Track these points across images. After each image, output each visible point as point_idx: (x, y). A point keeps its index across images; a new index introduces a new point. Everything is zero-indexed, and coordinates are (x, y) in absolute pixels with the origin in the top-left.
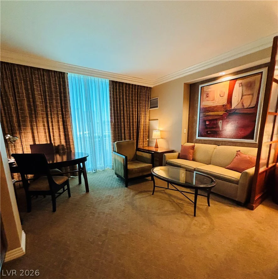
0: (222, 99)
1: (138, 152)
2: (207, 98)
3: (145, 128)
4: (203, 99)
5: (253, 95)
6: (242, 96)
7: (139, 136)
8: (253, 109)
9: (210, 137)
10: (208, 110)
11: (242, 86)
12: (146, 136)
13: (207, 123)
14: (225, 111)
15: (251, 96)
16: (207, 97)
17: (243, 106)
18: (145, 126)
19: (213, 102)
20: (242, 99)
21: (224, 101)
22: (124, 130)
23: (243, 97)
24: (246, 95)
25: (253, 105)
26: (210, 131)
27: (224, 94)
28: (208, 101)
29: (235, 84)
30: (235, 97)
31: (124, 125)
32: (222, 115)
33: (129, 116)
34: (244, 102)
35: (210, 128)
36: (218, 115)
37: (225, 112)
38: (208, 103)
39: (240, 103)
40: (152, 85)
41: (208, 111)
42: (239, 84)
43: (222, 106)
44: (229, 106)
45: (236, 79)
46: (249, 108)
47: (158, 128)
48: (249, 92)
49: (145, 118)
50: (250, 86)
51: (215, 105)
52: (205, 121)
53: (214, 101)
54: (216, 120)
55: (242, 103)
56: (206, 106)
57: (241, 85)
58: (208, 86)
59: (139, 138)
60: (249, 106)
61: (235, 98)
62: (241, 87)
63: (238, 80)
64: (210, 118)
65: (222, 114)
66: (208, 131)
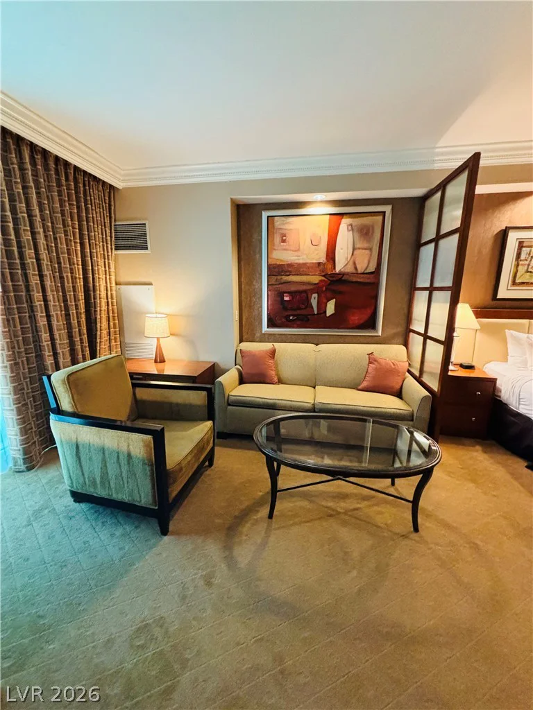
0: (316, 249)
1: (138, 390)
2: (282, 244)
3: (110, 308)
4: (273, 245)
5: (371, 249)
6: (354, 249)
7: (98, 333)
8: (372, 275)
9: (293, 327)
10: (288, 271)
11: (353, 230)
12: (115, 332)
13: (286, 298)
14: (324, 276)
15: (367, 252)
16: (284, 241)
17: (356, 268)
18: (110, 300)
19: (296, 253)
20: (353, 254)
21: (319, 255)
22: (48, 317)
23: (355, 253)
24: (359, 249)
25: (372, 268)
26: (294, 316)
27: (320, 242)
28: (285, 252)
29: (340, 224)
30: (342, 249)
31: (45, 300)
32: (316, 284)
33: (60, 267)
34: (357, 262)
35: (292, 309)
36: (309, 283)
37: (323, 278)
38: (285, 256)
39: (351, 263)
40: (124, 181)
41: (288, 274)
42: (348, 225)
43: (317, 265)
44: (330, 266)
45: (342, 215)
46: (366, 273)
47: (153, 309)
48: (366, 245)
49: (108, 277)
50: (365, 232)
51: (301, 261)
52: (281, 294)
53: (299, 253)
54: (305, 291)
55: (355, 263)
56: (282, 261)
57: (351, 228)
58: (283, 218)
59: (98, 341)
60: (366, 268)
61: (342, 251)
62: (351, 232)
63: (344, 217)
64: (293, 288)
65: (317, 282)
66: (289, 316)
